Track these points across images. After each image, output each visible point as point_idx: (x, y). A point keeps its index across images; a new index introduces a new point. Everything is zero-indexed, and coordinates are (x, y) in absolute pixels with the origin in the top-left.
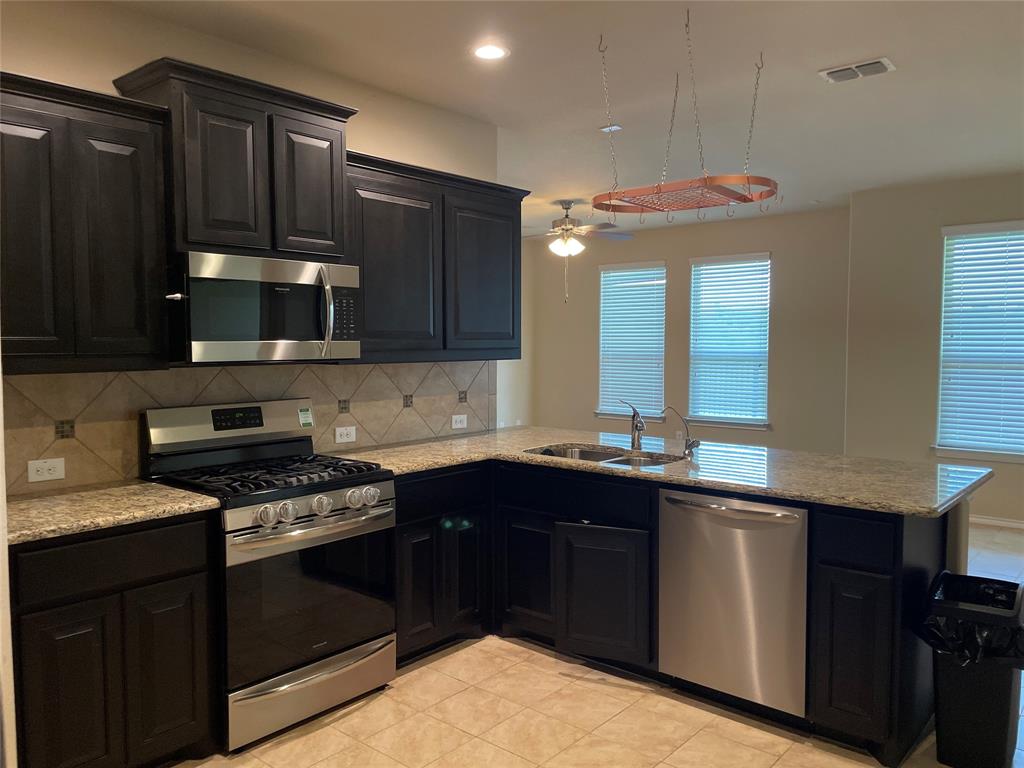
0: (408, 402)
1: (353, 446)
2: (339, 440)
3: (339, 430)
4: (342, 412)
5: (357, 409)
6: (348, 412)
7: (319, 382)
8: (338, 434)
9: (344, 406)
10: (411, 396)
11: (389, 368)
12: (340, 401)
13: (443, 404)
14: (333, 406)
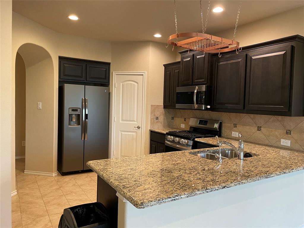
0: (259, 129)
1: (237, 139)
2: (233, 135)
3: (233, 132)
4: (235, 127)
5: (240, 128)
6: (237, 128)
7: (228, 117)
8: (232, 133)
9: (235, 126)
10: (261, 127)
11: (252, 115)
12: (234, 124)
13: (276, 133)
14: (232, 125)
